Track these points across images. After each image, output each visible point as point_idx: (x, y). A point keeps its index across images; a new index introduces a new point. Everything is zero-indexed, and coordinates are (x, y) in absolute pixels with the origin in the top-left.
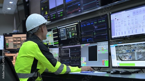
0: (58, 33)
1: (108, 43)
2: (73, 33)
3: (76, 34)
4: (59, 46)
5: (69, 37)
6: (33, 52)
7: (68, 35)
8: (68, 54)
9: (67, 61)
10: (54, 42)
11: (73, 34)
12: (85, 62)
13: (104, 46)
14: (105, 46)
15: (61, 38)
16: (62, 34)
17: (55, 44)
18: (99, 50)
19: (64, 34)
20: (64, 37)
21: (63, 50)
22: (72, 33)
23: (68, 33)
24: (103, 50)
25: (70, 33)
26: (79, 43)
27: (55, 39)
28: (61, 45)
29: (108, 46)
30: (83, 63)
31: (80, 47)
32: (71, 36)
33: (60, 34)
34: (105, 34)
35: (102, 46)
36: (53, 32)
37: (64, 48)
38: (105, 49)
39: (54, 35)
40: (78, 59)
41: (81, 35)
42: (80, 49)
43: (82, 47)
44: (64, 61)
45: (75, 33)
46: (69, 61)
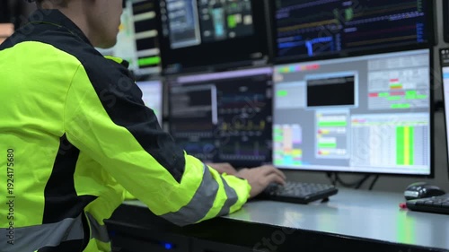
0: (158, 15)
1: (426, 59)
2: (234, 13)
3: (248, 20)
4: (163, 74)
5: (213, 35)
6: (57, 105)
7: (206, 24)
8: (206, 108)
9: (202, 139)
10: (140, 58)
11: (234, 20)
12: (295, 146)
13: (405, 73)
14: (411, 72)
15: (172, 38)
16: (176, 19)
17: (141, 67)
18: (375, 95)
19: (189, 21)
20: (189, 34)
21: (180, 94)
22: (226, 16)
23: (208, 14)
24: (398, 92)
25: (218, 14)
26: (261, 58)
27: (141, 45)
28: (174, 68)
29: (426, 71)
30: (287, 150)
31: (269, 78)
32: (219, 31)
33: (168, 22)
34: (409, 15)
35: (394, 74)
36: (135, 13)
37: (186, 85)
38: (412, 86)
39: (139, 27)
40: (254, 130)
41: (274, 20)
42: (271, 87)
43: (277, 78)
44: (186, 139)
45: (243, 13)
46: (212, 140)
